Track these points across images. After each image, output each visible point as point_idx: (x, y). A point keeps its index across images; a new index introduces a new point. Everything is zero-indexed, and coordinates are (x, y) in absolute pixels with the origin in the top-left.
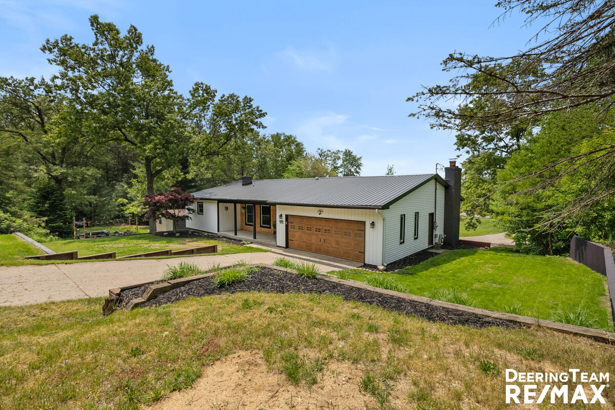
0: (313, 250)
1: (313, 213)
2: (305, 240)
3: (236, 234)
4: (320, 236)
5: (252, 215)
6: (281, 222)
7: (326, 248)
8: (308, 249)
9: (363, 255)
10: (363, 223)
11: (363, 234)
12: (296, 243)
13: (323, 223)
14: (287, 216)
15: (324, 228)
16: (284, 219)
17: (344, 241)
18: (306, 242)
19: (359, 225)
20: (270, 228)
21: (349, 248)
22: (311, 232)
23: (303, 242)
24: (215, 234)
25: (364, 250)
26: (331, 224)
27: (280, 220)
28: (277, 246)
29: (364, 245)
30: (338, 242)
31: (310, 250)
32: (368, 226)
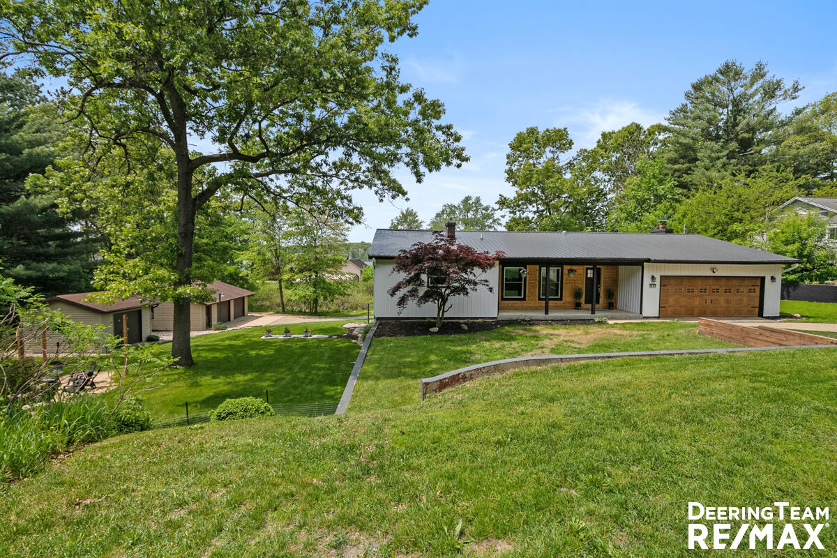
0: (696, 314)
1: (705, 271)
2: (684, 304)
3: (547, 313)
4: (707, 298)
5: (521, 284)
6: (652, 285)
7: (713, 309)
8: (688, 315)
9: (757, 310)
10: (763, 279)
11: (758, 289)
12: (670, 309)
13: (711, 282)
14: (661, 277)
15: (713, 287)
16: (658, 282)
17: (735, 298)
18: (686, 307)
19: (754, 281)
20: (561, 299)
21: (740, 306)
22: (693, 294)
23: (681, 307)
24: (496, 318)
25: (757, 304)
26: (723, 282)
27: (651, 283)
28: (644, 317)
29: (757, 300)
30: (728, 301)
31: (691, 314)
32: (768, 281)
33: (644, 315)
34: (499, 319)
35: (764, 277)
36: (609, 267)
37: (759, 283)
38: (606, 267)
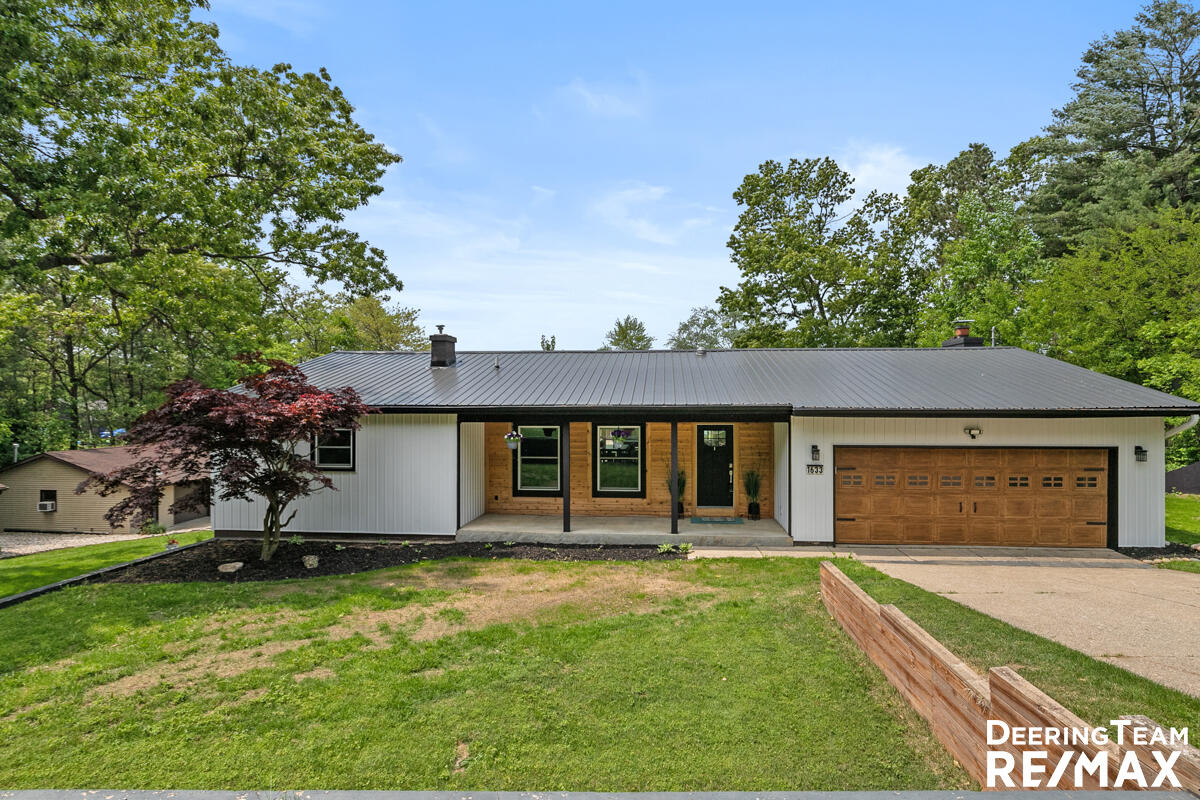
0: (935, 536)
1: (951, 434)
2: (901, 512)
3: (567, 529)
4: (962, 498)
6: (814, 468)
7: (980, 525)
8: (915, 538)
9: (1103, 530)
10: (1113, 453)
11: (1102, 479)
12: (866, 524)
13: (973, 460)
14: (837, 449)
15: (977, 473)
16: (827, 458)
17: (1040, 500)
18: (906, 519)
19: (1089, 458)
20: (642, 495)
21: (1056, 518)
22: (927, 487)
23: (894, 519)
24: (452, 537)
25: (1103, 517)
26: (1001, 462)
27: (811, 462)
28: (797, 544)
29: (1103, 505)
30: (1020, 507)
31: (923, 538)
32: (1126, 459)
33: (797, 538)
34: (459, 540)
35: (1117, 448)
36: (751, 424)
37: (1104, 463)
38: (742, 425)
